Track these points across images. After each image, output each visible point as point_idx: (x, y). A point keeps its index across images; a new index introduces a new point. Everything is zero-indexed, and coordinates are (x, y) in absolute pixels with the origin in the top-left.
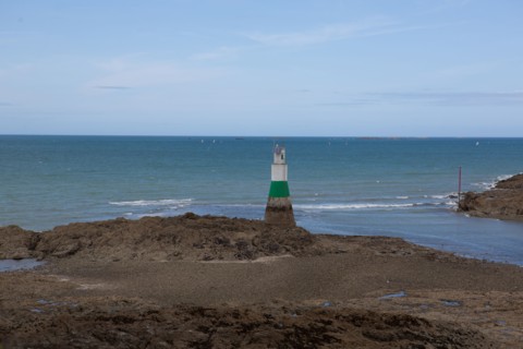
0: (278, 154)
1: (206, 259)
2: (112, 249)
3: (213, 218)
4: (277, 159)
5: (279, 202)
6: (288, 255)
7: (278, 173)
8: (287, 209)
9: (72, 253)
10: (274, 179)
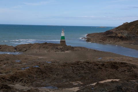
0: (63, 31)
1: (55, 52)
2: (34, 50)
3: (51, 43)
4: (62, 32)
5: (63, 40)
6: (70, 51)
7: (63, 35)
8: (64, 42)
9: (26, 51)
10: (62, 36)
